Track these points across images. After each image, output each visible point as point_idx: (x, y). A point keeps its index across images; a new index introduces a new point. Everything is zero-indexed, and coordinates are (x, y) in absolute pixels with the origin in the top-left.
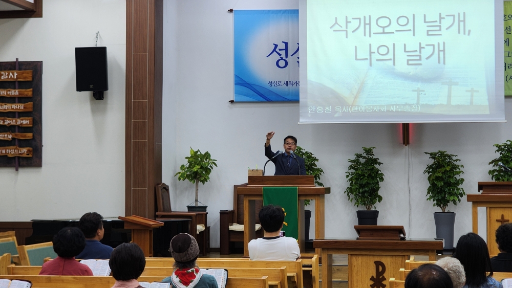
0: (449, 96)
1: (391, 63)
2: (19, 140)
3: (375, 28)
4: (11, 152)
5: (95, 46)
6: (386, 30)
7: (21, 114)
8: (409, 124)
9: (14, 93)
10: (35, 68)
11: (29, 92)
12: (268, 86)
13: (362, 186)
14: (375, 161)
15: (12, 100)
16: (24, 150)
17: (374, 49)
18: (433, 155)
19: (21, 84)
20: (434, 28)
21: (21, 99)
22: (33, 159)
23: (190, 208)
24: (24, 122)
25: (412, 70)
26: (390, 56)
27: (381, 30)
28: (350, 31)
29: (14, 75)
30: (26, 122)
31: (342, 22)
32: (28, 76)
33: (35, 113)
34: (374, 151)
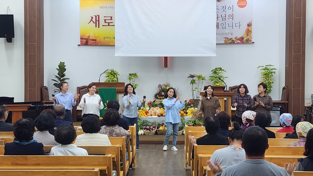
5: (7, 14)
8: (167, 57)
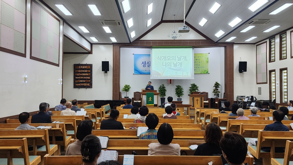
0: (183, 73)
1: (170, 66)
2: (87, 82)
3: (167, 59)
4: (85, 85)
5: (106, 61)
6: (169, 59)
7: (87, 76)
9: (86, 71)
10: (91, 66)
11: (89, 71)
12: (141, 71)
13: (162, 92)
14: (164, 87)
15: (85, 73)
16: (88, 84)
17: (167, 63)
18: (177, 86)
19: (88, 69)
20: (179, 59)
21: (87, 73)
22: (90, 86)
23: (125, 97)
24: (88, 78)
25: (175, 68)
26: (170, 65)
27: (168, 59)
28: (161, 59)
29: (86, 67)
30: (89, 78)
31: (160, 57)
32: (89, 67)
33: (91, 76)
34: (164, 85)
